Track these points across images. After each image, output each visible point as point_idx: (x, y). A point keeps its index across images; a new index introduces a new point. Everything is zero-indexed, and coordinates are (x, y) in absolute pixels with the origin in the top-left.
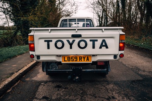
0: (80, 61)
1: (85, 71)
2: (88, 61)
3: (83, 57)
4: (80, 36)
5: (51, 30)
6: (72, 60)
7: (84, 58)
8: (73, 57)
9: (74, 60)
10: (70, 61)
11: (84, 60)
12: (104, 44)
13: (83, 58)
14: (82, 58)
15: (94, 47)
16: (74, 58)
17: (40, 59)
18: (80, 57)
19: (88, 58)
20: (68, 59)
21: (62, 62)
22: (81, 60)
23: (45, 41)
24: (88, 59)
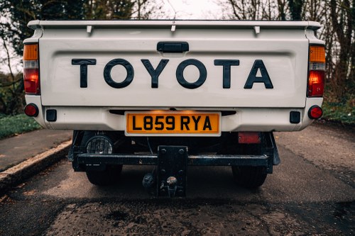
0: (182, 129)
1: (197, 159)
2: (207, 129)
3: (193, 117)
4: (182, 48)
6: (160, 126)
7: (196, 122)
8: (162, 117)
9: (166, 125)
10: (151, 128)
11: (196, 129)
12: (259, 74)
13: (192, 120)
14: (188, 122)
15: (227, 85)
16: (163, 121)
17: (55, 120)
18: (182, 118)
19: (207, 119)
20: (146, 123)
21: (128, 132)
22: (188, 129)
24: (208, 125)
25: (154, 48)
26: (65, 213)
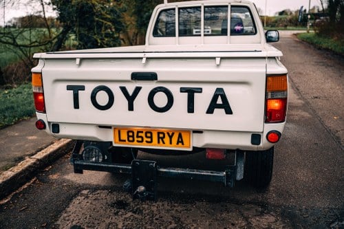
0: (159, 142)
1: (165, 172)
2: (180, 144)
3: (168, 134)
4: (152, 77)
5: (82, 60)
6: (140, 139)
7: (171, 137)
8: (142, 132)
9: (145, 139)
10: (133, 141)
11: (171, 143)
12: (219, 101)
13: (166, 135)
14: (164, 137)
15: (191, 109)
16: (143, 135)
17: (58, 132)
18: (159, 133)
19: (180, 136)
20: (129, 136)
21: (115, 143)
22: (164, 143)
23: (69, 88)
24: (180, 141)
25: (129, 78)
26: (79, 198)
